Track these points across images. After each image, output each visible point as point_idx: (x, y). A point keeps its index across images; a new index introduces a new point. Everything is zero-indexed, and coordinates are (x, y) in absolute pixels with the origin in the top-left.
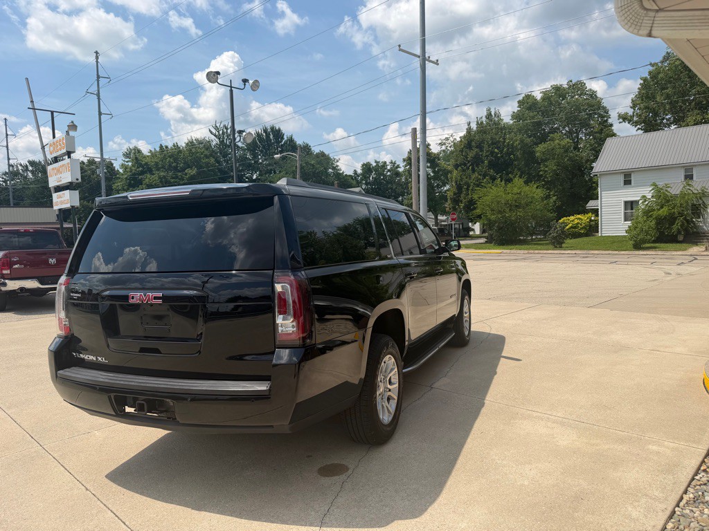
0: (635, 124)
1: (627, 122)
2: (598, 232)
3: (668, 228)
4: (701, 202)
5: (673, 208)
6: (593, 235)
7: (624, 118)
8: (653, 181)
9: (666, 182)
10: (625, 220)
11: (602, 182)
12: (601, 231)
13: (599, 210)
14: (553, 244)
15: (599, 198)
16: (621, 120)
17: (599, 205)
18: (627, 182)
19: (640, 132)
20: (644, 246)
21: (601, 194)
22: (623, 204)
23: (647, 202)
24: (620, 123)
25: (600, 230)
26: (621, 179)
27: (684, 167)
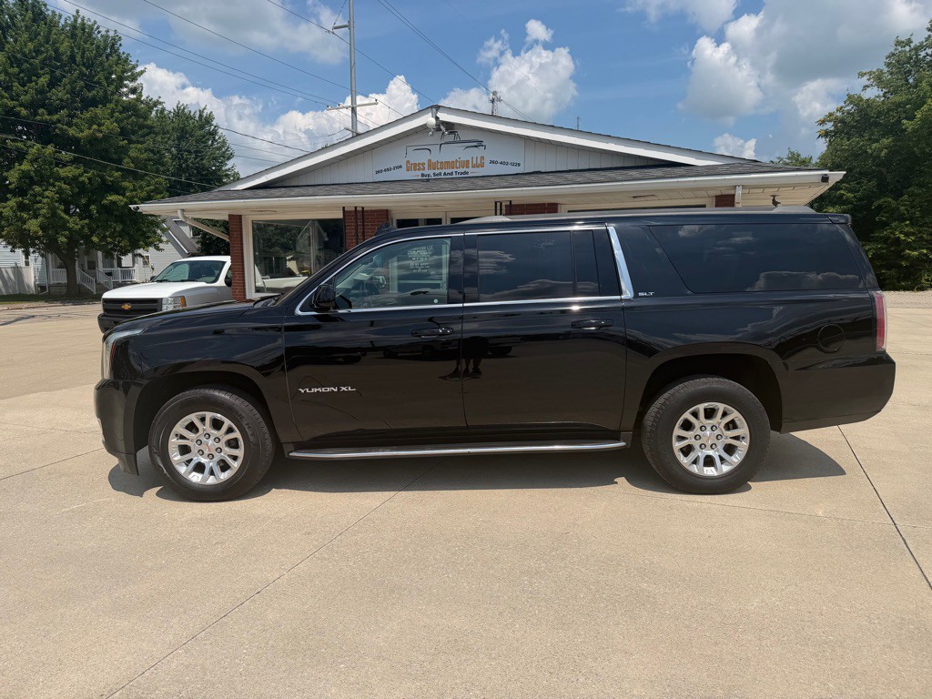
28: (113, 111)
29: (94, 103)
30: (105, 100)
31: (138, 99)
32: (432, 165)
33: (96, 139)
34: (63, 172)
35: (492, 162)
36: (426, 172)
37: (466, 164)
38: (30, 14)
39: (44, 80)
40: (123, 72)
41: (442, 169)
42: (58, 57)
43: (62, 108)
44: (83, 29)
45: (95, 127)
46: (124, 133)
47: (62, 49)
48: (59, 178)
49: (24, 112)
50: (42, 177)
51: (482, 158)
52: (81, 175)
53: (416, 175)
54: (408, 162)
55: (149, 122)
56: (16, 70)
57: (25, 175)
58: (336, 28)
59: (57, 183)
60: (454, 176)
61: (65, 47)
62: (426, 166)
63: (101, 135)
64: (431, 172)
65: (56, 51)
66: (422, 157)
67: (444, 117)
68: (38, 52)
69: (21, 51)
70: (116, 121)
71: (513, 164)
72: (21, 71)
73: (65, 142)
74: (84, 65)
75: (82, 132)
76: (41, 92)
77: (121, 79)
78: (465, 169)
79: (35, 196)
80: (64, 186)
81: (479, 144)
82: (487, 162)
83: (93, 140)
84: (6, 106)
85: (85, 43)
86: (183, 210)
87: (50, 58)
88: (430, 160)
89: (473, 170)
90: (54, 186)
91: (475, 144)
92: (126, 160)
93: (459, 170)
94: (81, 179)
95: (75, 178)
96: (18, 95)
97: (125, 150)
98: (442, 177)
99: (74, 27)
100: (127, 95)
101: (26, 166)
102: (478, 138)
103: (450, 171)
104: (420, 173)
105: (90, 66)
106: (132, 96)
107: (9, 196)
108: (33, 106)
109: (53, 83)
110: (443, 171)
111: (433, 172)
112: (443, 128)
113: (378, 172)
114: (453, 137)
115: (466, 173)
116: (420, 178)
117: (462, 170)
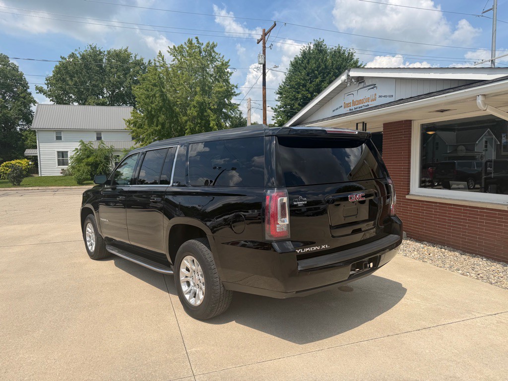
0: (49, 96)
1: (42, 94)
2: (38, 174)
3: (94, 171)
4: (111, 154)
5: (96, 157)
6: (32, 176)
7: (41, 90)
8: (81, 139)
9: (90, 140)
10: (59, 165)
11: (39, 136)
12: (41, 173)
13: (38, 157)
14: (13, 182)
15: (38, 148)
16: (38, 91)
17: (38, 153)
18: (59, 138)
19: (52, 103)
20: (85, 182)
21: (39, 145)
22: (56, 153)
23: (78, 153)
24: (37, 93)
25: (39, 172)
26: (54, 135)
27: (96, 131)
32: (354, 103)
35: (380, 97)
36: (351, 108)
37: (368, 100)
41: (358, 104)
42: (326, 67)
44: (340, 53)
47: (327, 64)
51: (375, 94)
53: (347, 110)
54: (345, 103)
58: (484, 13)
60: (363, 108)
62: (352, 104)
65: (325, 65)
66: (349, 99)
68: (318, 67)
71: (390, 96)
72: (311, 78)
74: (336, 69)
76: (317, 85)
78: (368, 103)
81: (374, 86)
82: (377, 96)
84: (303, 94)
88: (353, 101)
89: (372, 103)
91: (372, 87)
93: (366, 106)
98: (358, 109)
102: (373, 84)
103: (360, 105)
104: (348, 109)
105: (339, 68)
109: (322, 81)
110: (358, 106)
111: (354, 107)
112: (353, 80)
113: (334, 111)
114: (362, 85)
115: (368, 105)
116: (349, 111)
117: (366, 104)
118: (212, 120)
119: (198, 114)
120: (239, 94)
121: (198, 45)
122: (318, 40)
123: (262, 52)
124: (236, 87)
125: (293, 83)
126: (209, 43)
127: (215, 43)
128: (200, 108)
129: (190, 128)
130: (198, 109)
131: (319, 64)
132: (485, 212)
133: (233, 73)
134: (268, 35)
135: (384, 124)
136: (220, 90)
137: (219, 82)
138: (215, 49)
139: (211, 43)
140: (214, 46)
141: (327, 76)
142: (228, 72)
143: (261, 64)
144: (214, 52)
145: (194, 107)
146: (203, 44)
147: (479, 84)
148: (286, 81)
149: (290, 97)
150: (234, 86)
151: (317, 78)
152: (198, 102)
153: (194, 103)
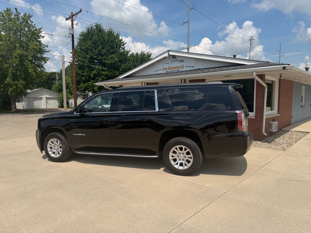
28: (117, 55)
29: (113, 53)
30: (116, 52)
31: (124, 51)
32: (169, 68)
33: (112, 63)
34: (104, 73)
35: (186, 66)
37: (178, 67)
38: (98, 30)
39: (100, 48)
40: (121, 44)
41: (172, 69)
43: (105, 55)
44: (111, 33)
45: (112, 60)
46: (120, 61)
47: (105, 39)
48: (103, 75)
49: (95, 57)
50: (99, 75)
51: (183, 65)
52: (108, 74)
53: (165, 72)
54: (163, 68)
55: (128, 57)
56: (94, 46)
57: (94, 74)
58: (184, 23)
59: (102, 76)
60: (175, 71)
61: (106, 38)
62: (168, 69)
63: (113, 62)
64: (169, 71)
65: (104, 39)
66: (166, 66)
67: (171, 53)
69: (95, 40)
70: (118, 58)
71: (192, 67)
72: (95, 46)
73: (104, 65)
74: (111, 42)
75: (109, 61)
76: (100, 51)
77: (120, 46)
78: (178, 69)
79: (97, 80)
80: (104, 77)
81: (182, 61)
82: (184, 66)
83: (112, 64)
84: (91, 55)
85: (111, 36)
86: (105, 84)
87: (102, 41)
88: (169, 67)
89: (181, 69)
90: (101, 77)
91: (181, 61)
92: (121, 69)
93: (177, 70)
94: (109, 75)
95: (107, 75)
96: (94, 52)
97: (120, 66)
98: (172, 72)
99: (109, 32)
100: (121, 50)
101: (95, 72)
102: (182, 60)
103: (174, 70)
105: (112, 42)
106: (123, 50)
107: (91, 80)
108: (98, 55)
109: (102, 48)
110: (172, 70)
111: (170, 70)
112: (171, 57)
113: (155, 71)
114: (175, 59)
115: (179, 70)
116: (166, 72)
117: (177, 69)
118: (31, 68)
119: (19, 63)
120: (50, 51)
121: (16, 14)
122: (98, 23)
123: (71, 27)
124: (47, 46)
125: (84, 48)
126: (26, 14)
127: (31, 15)
128: (20, 58)
129: (12, 73)
130: (19, 60)
131: (100, 38)
132: (253, 121)
133: (44, 36)
134: (75, 16)
135: (190, 80)
136: (36, 47)
137: (33, 41)
138: (31, 19)
139: (27, 14)
140: (30, 17)
141: (106, 46)
142: (41, 36)
143: (71, 34)
144: (30, 20)
145: (16, 58)
146: (20, 14)
147: (240, 66)
148: (77, 45)
149: (82, 56)
150: (45, 45)
151: (99, 47)
152: (19, 54)
153: (15, 55)
